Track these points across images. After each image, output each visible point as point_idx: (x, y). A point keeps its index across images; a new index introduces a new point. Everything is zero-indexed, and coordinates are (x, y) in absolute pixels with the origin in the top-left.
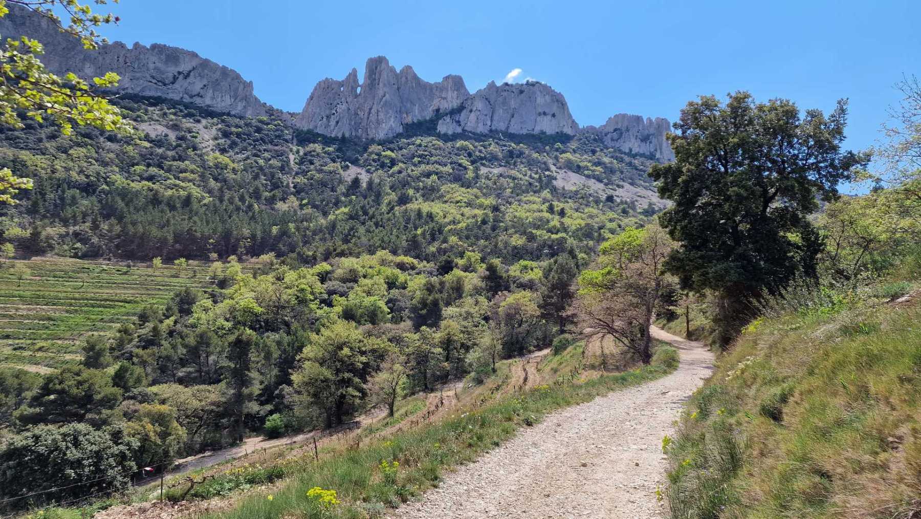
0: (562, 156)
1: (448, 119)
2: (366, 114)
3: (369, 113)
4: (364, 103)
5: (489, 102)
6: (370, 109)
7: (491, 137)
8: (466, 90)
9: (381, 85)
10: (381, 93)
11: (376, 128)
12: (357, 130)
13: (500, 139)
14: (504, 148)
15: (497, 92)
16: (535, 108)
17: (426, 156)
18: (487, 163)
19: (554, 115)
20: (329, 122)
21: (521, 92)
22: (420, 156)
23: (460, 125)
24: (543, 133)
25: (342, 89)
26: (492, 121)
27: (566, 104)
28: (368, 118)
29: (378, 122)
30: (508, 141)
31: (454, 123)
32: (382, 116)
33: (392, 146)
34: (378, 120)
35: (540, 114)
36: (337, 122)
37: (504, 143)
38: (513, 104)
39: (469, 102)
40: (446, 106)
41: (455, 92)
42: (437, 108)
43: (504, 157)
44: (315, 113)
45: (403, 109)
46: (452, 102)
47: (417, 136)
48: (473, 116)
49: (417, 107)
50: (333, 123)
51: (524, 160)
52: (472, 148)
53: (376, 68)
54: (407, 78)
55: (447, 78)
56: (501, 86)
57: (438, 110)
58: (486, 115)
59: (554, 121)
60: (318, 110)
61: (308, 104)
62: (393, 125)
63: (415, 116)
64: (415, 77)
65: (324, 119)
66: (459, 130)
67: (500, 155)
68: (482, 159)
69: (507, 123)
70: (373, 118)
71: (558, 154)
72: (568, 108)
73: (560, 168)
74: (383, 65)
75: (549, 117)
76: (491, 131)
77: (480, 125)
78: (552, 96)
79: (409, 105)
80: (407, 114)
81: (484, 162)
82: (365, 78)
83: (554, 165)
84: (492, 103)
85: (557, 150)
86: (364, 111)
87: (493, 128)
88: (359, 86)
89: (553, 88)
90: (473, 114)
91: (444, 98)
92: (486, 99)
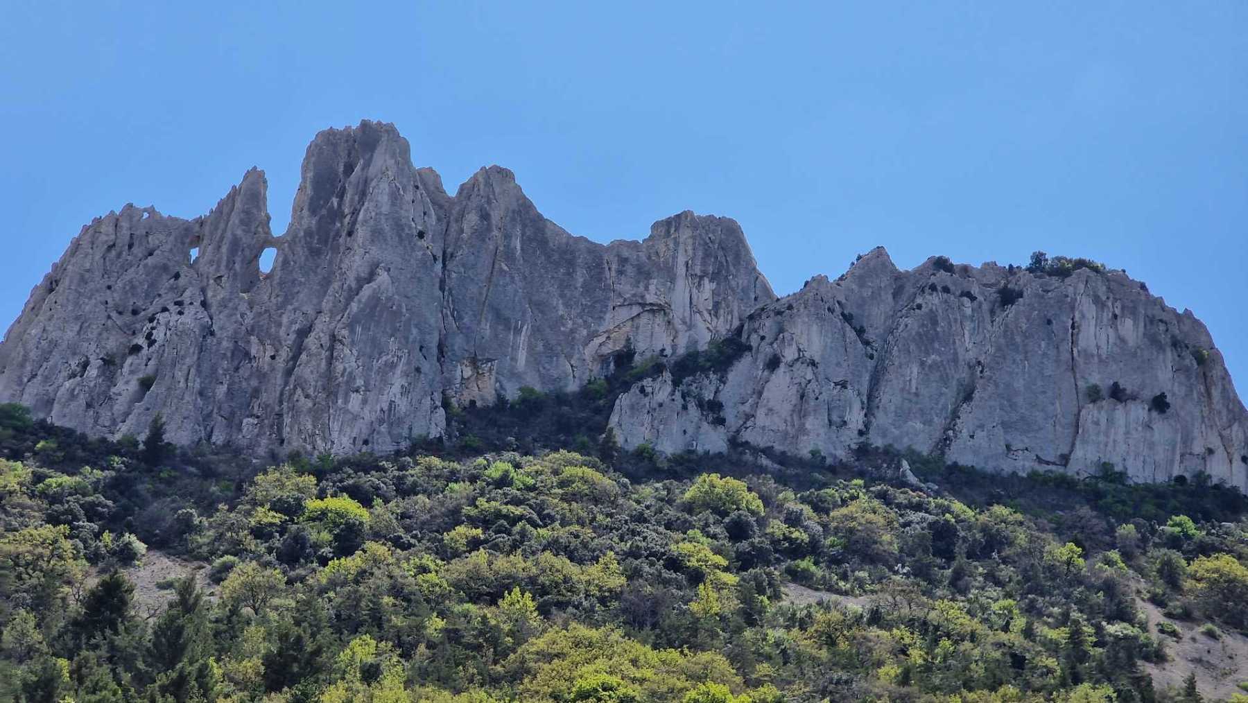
0: (1194, 566)
1: (662, 390)
2: (284, 354)
3: (298, 349)
4: (281, 307)
5: (860, 332)
6: (303, 333)
7: (861, 475)
8: (756, 276)
9: (361, 233)
10: (355, 264)
11: (317, 413)
12: (233, 422)
13: (902, 484)
14: (914, 516)
15: (896, 295)
16: (1073, 369)
17: (514, 520)
18: (818, 572)
19: (1160, 404)
20: (111, 380)
21: (1008, 297)
22: (485, 521)
23: (720, 421)
24: (1108, 473)
25: (194, 253)
26: (869, 408)
27: (1217, 358)
28: (289, 373)
29: (331, 387)
30: (938, 494)
31: (693, 410)
32: (349, 359)
33: (369, 480)
34: (329, 375)
35: (1094, 395)
36: (146, 384)
37: (915, 497)
38: (968, 345)
39: (768, 325)
40: (663, 341)
41: (708, 286)
42: (619, 346)
43: (907, 552)
44: (54, 344)
45: (458, 342)
46: (690, 326)
47: (498, 449)
48: (780, 387)
49: (523, 338)
50: (126, 386)
51: (1006, 572)
52: (757, 504)
53: (349, 169)
54: (485, 216)
55: (670, 226)
56: (920, 271)
57: (624, 357)
58: (843, 385)
59: (1163, 429)
60: (70, 333)
61: (34, 308)
62: (403, 405)
63: (514, 375)
64: (524, 212)
65: (92, 372)
66: (714, 441)
67: (888, 541)
68: (796, 551)
69: (939, 422)
70: (309, 370)
71: (1177, 557)
72: (1226, 376)
73: (1186, 616)
74: (381, 160)
75: (1139, 411)
76: (863, 451)
77: (815, 423)
78: (1151, 320)
79: (486, 328)
80: (474, 362)
81: (805, 564)
82: (297, 209)
83: (1156, 601)
84: (870, 335)
85: (1174, 542)
86: (277, 343)
87: (877, 442)
88: (268, 242)
89: (1154, 292)
90: (780, 378)
91: (659, 309)
92: (847, 318)
